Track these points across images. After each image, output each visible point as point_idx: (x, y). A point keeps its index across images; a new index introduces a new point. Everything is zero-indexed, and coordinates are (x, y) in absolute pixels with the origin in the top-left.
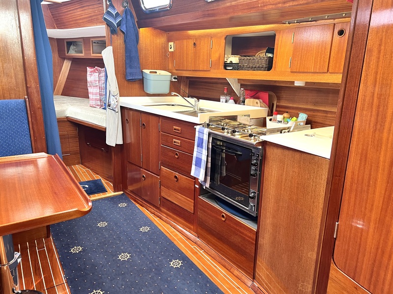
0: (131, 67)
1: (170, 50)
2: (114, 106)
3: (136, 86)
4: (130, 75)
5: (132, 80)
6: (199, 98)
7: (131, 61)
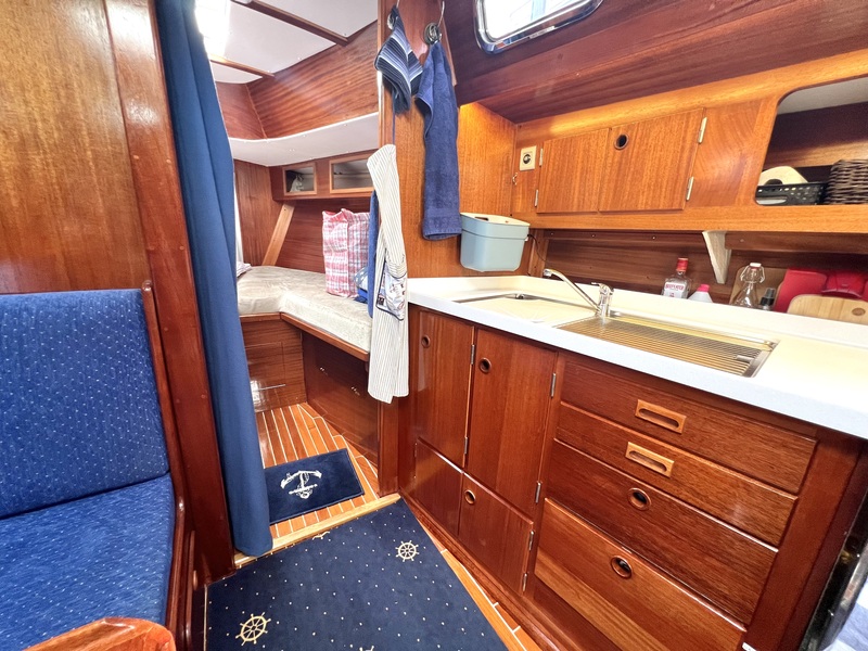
0: (438, 203)
1: (523, 166)
2: (397, 305)
3: (441, 251)
4: (435, 223)
5: (435, 238)
6: (613, 285)
7: (438, 188)
